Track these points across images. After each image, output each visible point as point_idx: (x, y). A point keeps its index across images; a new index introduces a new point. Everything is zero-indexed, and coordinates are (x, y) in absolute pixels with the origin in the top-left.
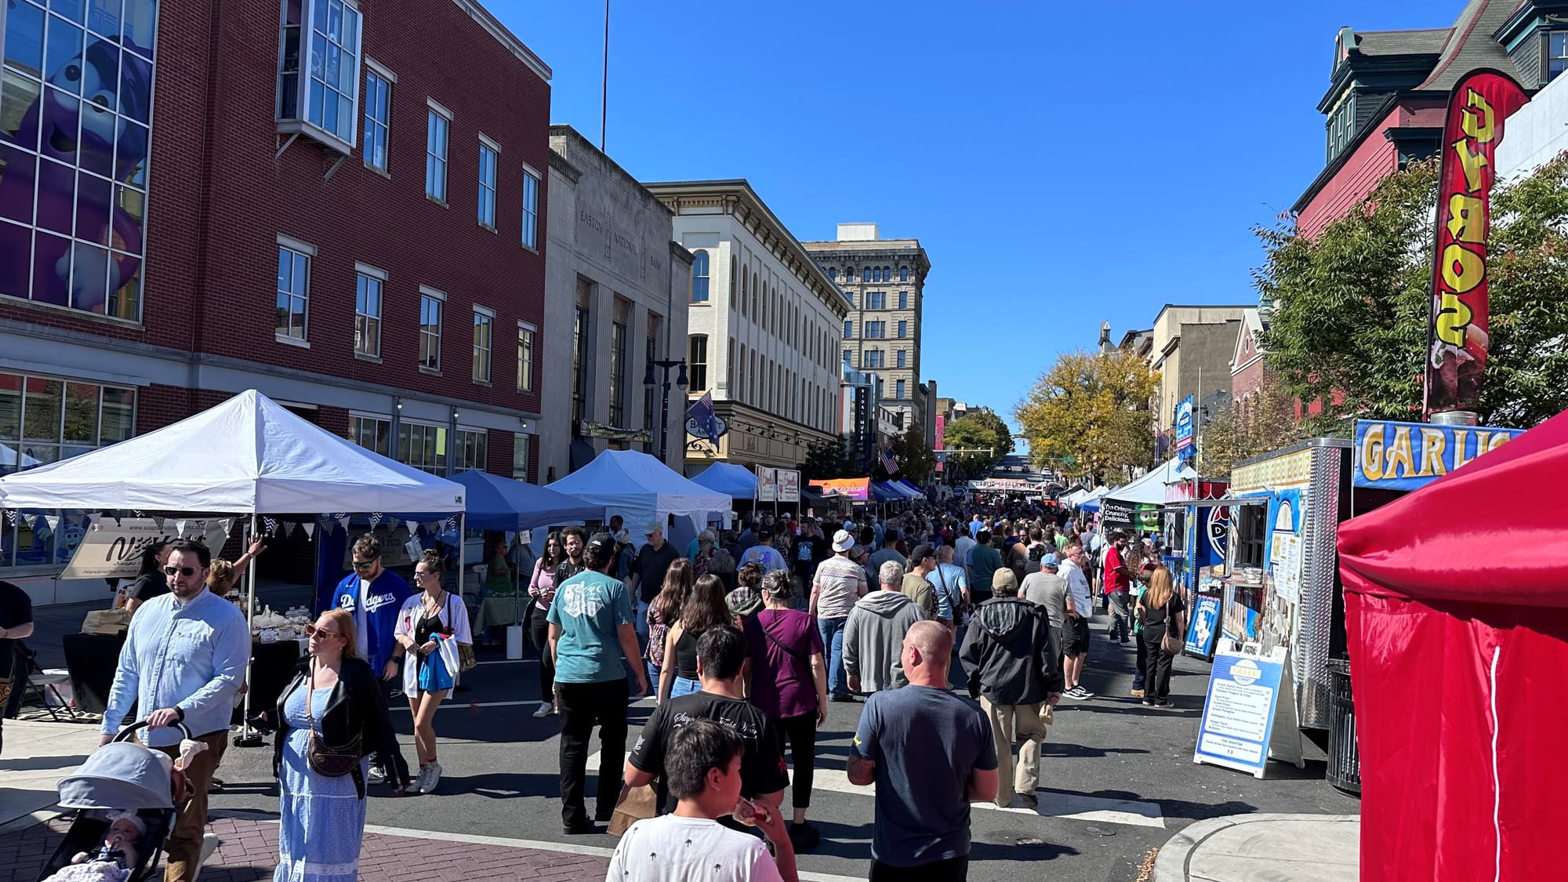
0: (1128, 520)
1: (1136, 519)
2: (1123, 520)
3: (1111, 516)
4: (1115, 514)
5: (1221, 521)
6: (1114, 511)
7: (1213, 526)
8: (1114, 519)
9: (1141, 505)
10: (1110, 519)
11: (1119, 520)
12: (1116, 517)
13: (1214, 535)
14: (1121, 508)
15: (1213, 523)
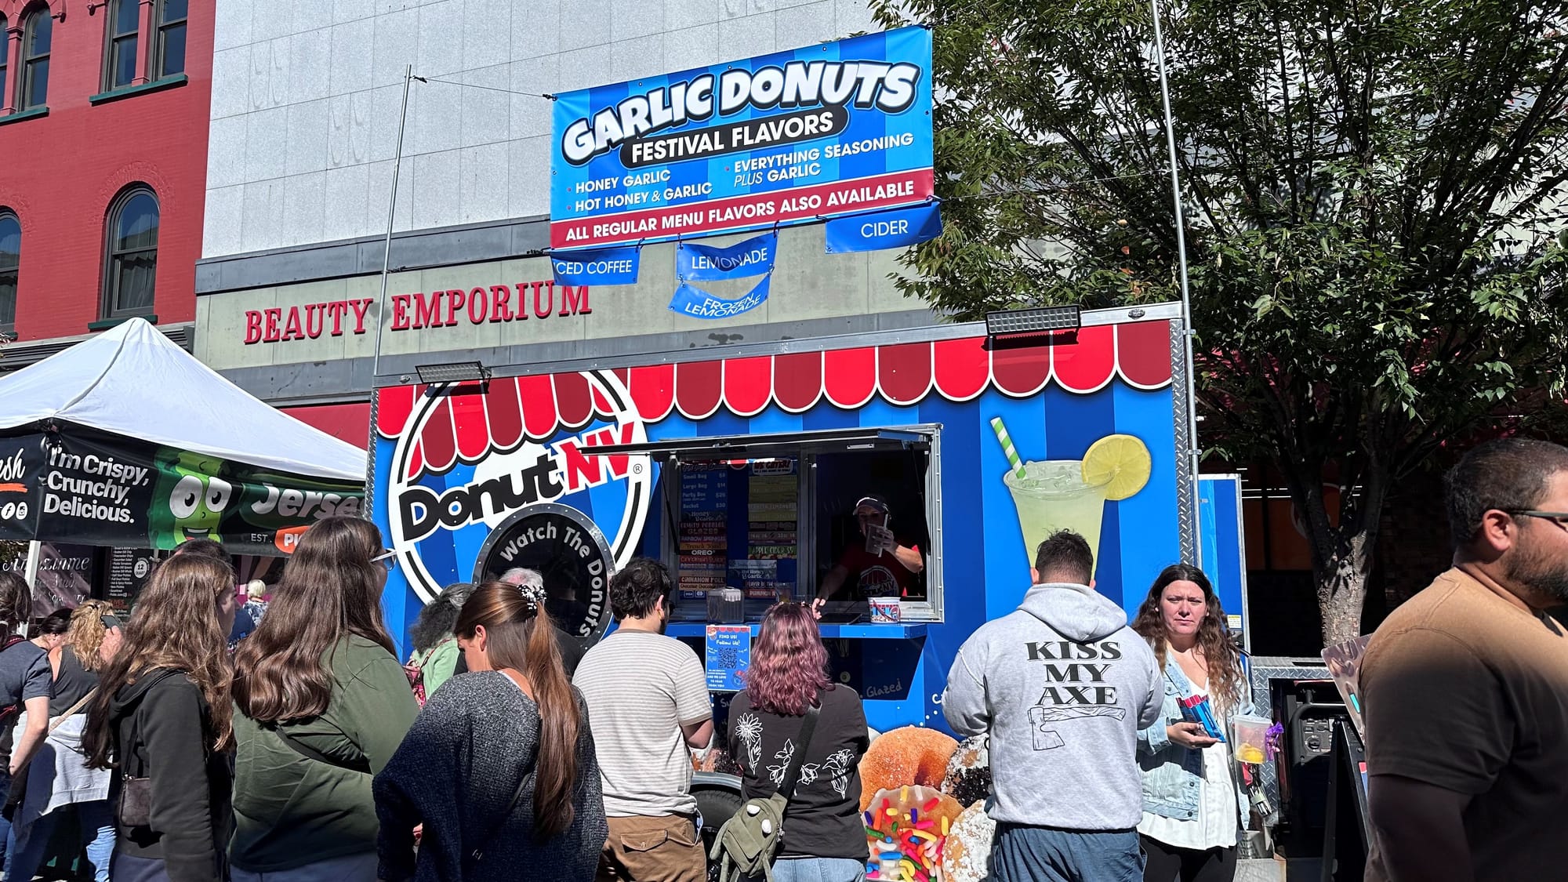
0: (123, 516)
1: (155, 513)
2: (108, 514)
3: (66, 496)
4: (81, 487)
5: (426, 477)
6: (79, 474)
7: (406, 500)
8: (76, 508)
9: (174, 456)
10: (62, 507)
11: (96, 512)
12: (87, 499)
13: (410, 532)
14: (110, 467)
15: (403, 488)
